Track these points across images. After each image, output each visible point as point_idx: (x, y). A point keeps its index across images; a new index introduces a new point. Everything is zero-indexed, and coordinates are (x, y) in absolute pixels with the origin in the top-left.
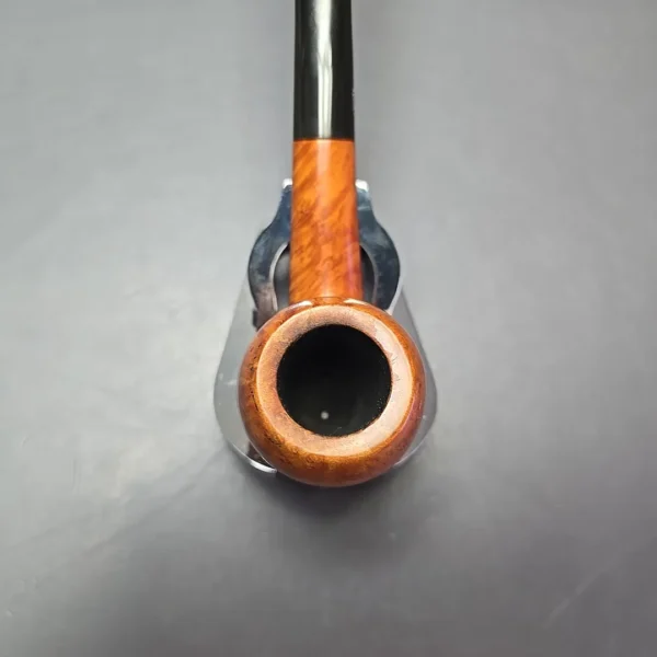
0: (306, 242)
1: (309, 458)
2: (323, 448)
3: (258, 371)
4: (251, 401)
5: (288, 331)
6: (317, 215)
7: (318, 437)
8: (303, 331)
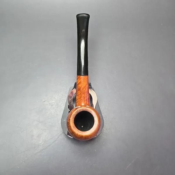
0: (79, 94)
1: (79, 135)
2: (82, 133)
3: (71, 120)
4: (69, 125)
5: (76, 112)
6: (81, 89)
7: (81, 131)
8: (79, 112)
